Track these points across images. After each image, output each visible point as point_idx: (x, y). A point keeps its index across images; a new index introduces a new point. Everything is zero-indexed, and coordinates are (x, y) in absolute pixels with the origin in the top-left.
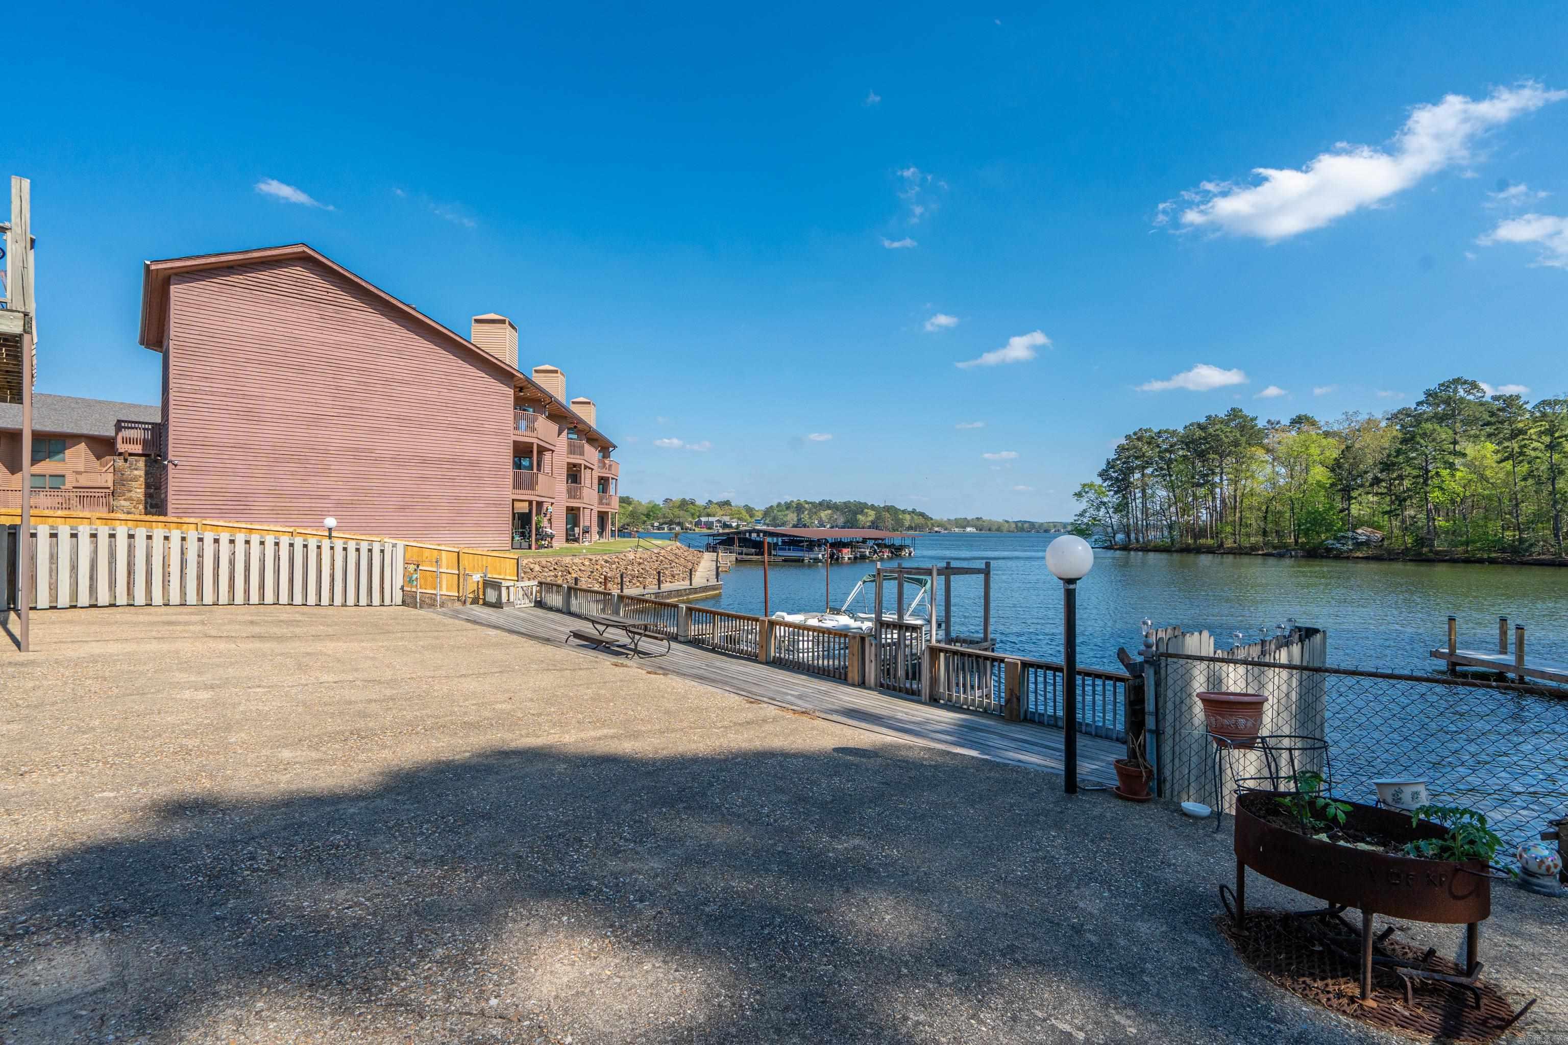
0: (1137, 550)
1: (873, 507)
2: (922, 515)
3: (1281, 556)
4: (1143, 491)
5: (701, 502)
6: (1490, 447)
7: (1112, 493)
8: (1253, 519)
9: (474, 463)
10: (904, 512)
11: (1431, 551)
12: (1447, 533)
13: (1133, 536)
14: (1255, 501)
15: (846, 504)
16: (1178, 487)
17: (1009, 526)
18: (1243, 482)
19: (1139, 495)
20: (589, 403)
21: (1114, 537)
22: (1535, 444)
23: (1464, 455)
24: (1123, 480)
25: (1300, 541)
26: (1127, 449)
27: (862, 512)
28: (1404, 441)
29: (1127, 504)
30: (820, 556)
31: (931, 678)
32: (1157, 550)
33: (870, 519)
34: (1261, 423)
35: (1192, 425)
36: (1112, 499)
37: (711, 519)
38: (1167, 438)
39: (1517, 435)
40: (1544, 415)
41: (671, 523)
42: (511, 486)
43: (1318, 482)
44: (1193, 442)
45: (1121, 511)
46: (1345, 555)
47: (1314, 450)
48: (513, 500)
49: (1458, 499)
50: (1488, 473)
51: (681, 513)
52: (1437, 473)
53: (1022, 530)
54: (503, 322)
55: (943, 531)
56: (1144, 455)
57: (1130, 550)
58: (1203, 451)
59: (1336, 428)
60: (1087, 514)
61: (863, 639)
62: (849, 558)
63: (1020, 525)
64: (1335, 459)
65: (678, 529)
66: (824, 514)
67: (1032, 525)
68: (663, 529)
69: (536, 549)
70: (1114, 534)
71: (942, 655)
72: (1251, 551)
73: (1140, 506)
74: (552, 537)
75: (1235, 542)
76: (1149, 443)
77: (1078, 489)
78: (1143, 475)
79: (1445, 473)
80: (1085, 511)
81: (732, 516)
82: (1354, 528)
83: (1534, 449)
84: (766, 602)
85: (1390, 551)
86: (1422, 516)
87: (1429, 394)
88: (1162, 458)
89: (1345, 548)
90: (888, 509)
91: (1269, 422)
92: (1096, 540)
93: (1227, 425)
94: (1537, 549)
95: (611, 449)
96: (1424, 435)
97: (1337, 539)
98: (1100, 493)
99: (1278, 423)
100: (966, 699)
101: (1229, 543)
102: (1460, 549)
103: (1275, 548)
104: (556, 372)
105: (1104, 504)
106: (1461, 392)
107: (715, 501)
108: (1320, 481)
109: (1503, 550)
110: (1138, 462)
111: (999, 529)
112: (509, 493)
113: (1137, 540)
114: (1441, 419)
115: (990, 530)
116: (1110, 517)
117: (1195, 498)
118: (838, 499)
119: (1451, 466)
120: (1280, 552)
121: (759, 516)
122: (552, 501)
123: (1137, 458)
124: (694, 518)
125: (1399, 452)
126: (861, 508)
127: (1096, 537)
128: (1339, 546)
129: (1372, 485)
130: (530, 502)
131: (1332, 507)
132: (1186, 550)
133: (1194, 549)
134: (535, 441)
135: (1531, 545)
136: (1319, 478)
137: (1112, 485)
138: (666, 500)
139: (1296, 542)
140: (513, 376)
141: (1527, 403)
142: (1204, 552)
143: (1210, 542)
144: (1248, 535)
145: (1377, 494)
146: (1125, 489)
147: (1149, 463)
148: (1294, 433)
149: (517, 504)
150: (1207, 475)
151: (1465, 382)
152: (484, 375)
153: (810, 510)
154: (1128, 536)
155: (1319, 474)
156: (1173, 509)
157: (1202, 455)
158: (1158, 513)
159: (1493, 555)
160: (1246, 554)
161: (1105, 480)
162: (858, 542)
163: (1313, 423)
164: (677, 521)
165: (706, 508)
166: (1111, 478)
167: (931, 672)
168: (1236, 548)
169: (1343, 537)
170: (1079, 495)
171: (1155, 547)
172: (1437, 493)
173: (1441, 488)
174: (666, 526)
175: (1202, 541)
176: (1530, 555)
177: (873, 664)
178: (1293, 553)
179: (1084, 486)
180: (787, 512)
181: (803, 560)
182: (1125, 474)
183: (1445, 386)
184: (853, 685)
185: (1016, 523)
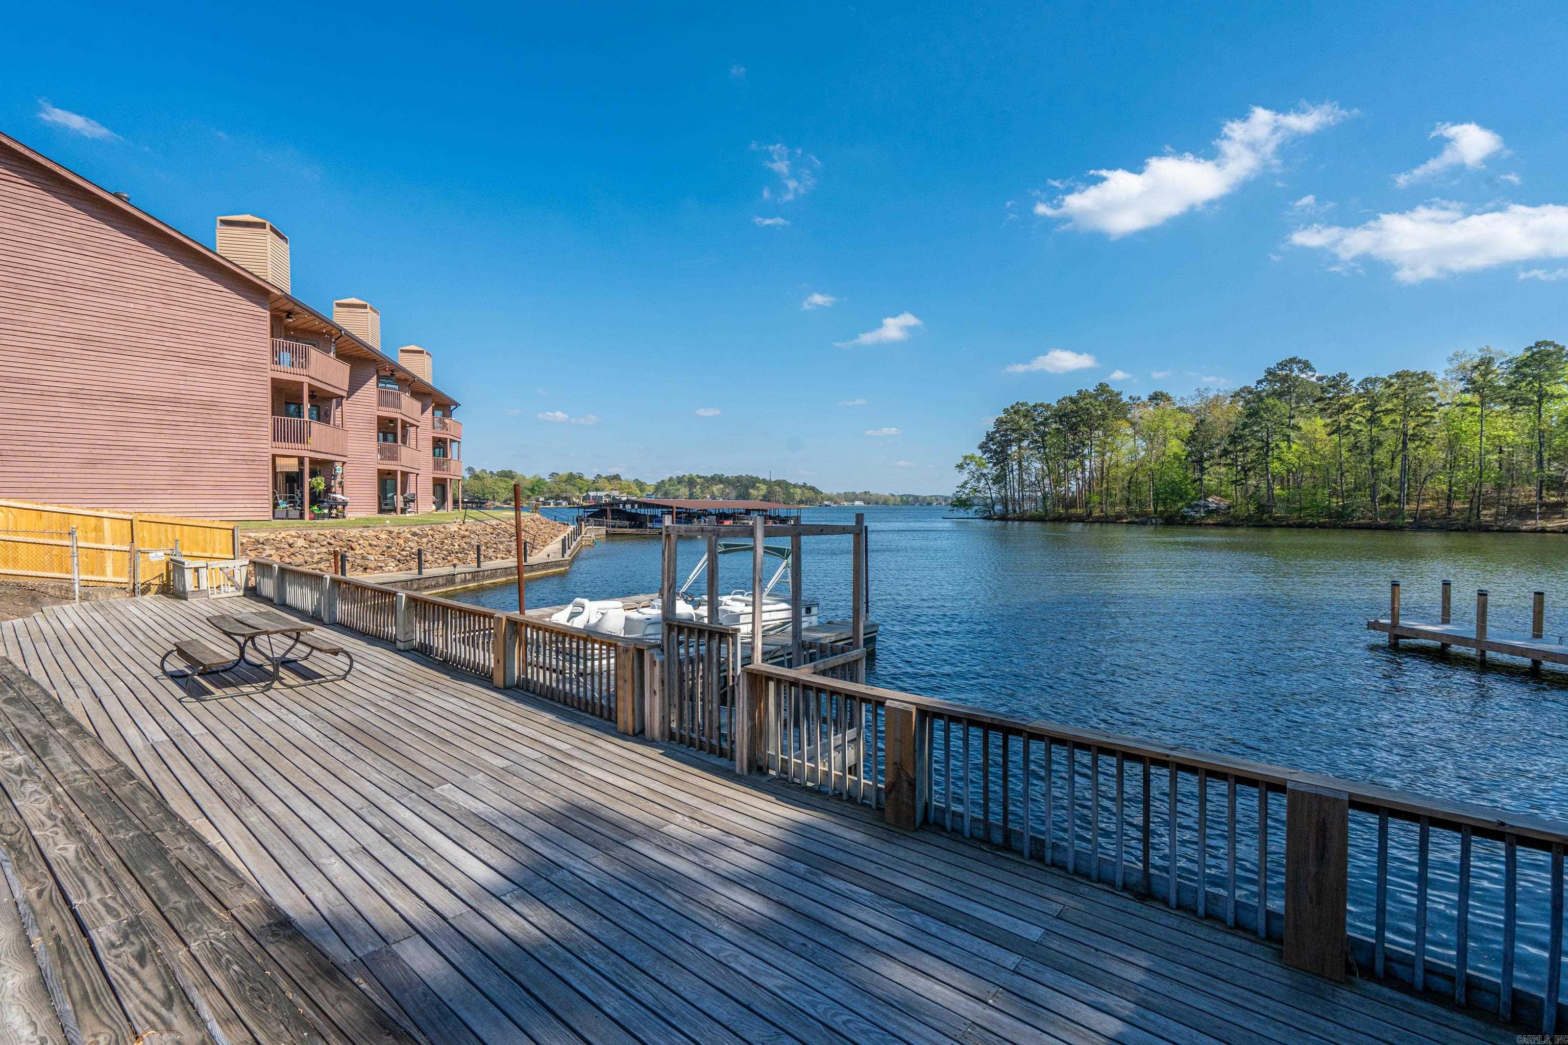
0: (1014, 520)
1: (764, 482)
2: (812, 489)
3: (1144, 523)
4: (1020, 463)
5: (589, 477)
6: (1319, 421)
7: (991, 465)
8: (1117, 491)
9: (210, 405)
10: (795, 486)
11: (1270, 517)
12: (1282, 501)
13: (1010, 508)
14: (1120, 472)
15: (739, 479)
16: (1051, 459)
17: (895, 500)
18: (1109, 454)
19: (1015, 467)
20: (422, 352)
21: (993, 508)
22: (1360, 419)
23: (1299, 429)
24: (1001, 452)
25: (1159, 509)
26: (1005, 422)
27: (753, 487)
28: (1249, 416)
29: (1005, 475)
31: (752, 728)
32: (1032, 519)
33: (762, 493)
34: (1125, 399)
35: (1064, 399)
36: (991, 470)
37: (599, 494)
38: (1042, 412)
39: (1344, 410)
40: (1367, 391)
41: (557, 498)
42: (270, 437)
43: (1175, 454)
44: (1065, 415)
45: (999, 482)
46: (1198, 522)
47: (1171, 424)
48: (274, 456)
49: (1294, 469)
50: (1318, 446)
51: (568, 487)
52: (1277, 445)
53: (907, 503)
54: (263, 226)
55: (832, 505)
56: (1021, 428)
57: (1008, 520)
58: (1075, 424)
59: (1190, 404)
60: (969, 486)
61: (640, 653)
63: (905, 498)
64: (1191, 432)
65: (564, 504)
66: (717, 488)
67: (916, 498)
68: (549, 504)
69: (311, 519)
70: (993, 505)
71: (772, 685)
72: (1116, 520)
73: (1017, 477)
74: (344, 504)
75: (1102, 511)
76: (1025, 416)
77: (961, 461)
78: (1020, 447)
79: (1283, 445)
80: (966, 483)
81: (621, 490)
82: (1206, 496)
83: (1359, 423)
85: (1236, 518)
86: (1263, 485)
87: (1270, 372)
88: (1037, 431)
89: (1198, 515)
90: (779, 483)
91: (1131, 397)
92: (976, 511)
93: (1096, 399)
94: (1358, 514)
95: (452, 407)
96: (1267, 410)
97: (1189, 506)
98: (980, 465)
99: (1139, 398)
100: (814, 771)
101: (1097, 513)
102: (1296, 514)
103: (1137, 516)
104: (365, 307)
105: (984, 475)
106: (1296, 372)
107: (604, 476)
108: (1177, 453)
109: (1330, 516)
110: (1015, 435)
111: (885, 503)
112: (268, 447)
113: (1014, 511)
114: (1280, 395)
115: (876, 503)
116: (990, 489)
117: (1067, 470)
118: (729, 474)
119: (1288, 439)
120: (1141, 520)
121: (650, 490)
122: (344, 459)
123: (1014, 431)
124: (581, 493)
125: (1245, 426)
126: (753, 482)
127: (976, 508)
128: (1192, 513)
129: (1220, 457)
130: (301, 460)
131: (1186, 478)
132: (1059, 519)
133: (1065, 518)
134: (306, 380)
135: (1353, 511)
136: (1176, 450)
137: (991, 457)
138: (552, 475)
139: (1156, 510)
140: (268, 292)
141: (1353, 381)
142: (1074, 521)
143: (1079, 511)
144: (1113, 505)
145: (1225, 465)
146: (1003, 462)
147: (1024, 436)
148: (1151, 409)
149: (279, 461)
150: (1079, 448)
151: (1299, 362)
152: (222, 289)
153: (702, 484)
154: (1006, 507)
155: (1175, 446)
156: (1047, 481)
157: (1073, 429)
158: (1034, 484)
159: (1322, 520)
160: (1112, 522)
161: (984, 453)
162: (741, 513)
163: (1169, 399)
164: (565, 495)
165: (594, 482)
166: (990, 451)
167: (752, 717)
168: (1103, 517)
169: (1197, 505)
170: (960, 467)
171: (1030, 516)
172: (1276, 464)
173: (1280, 459)
174: (552, 501)
175: (1073, 511)
176: (1352, 520)
177: (657, 698)
178: (1154, 521)
179: (966, 458)
180: (679, 487)
182: (1003, 447)
183: (1282, 365)
184: (624, 736)
185: (901, 496)
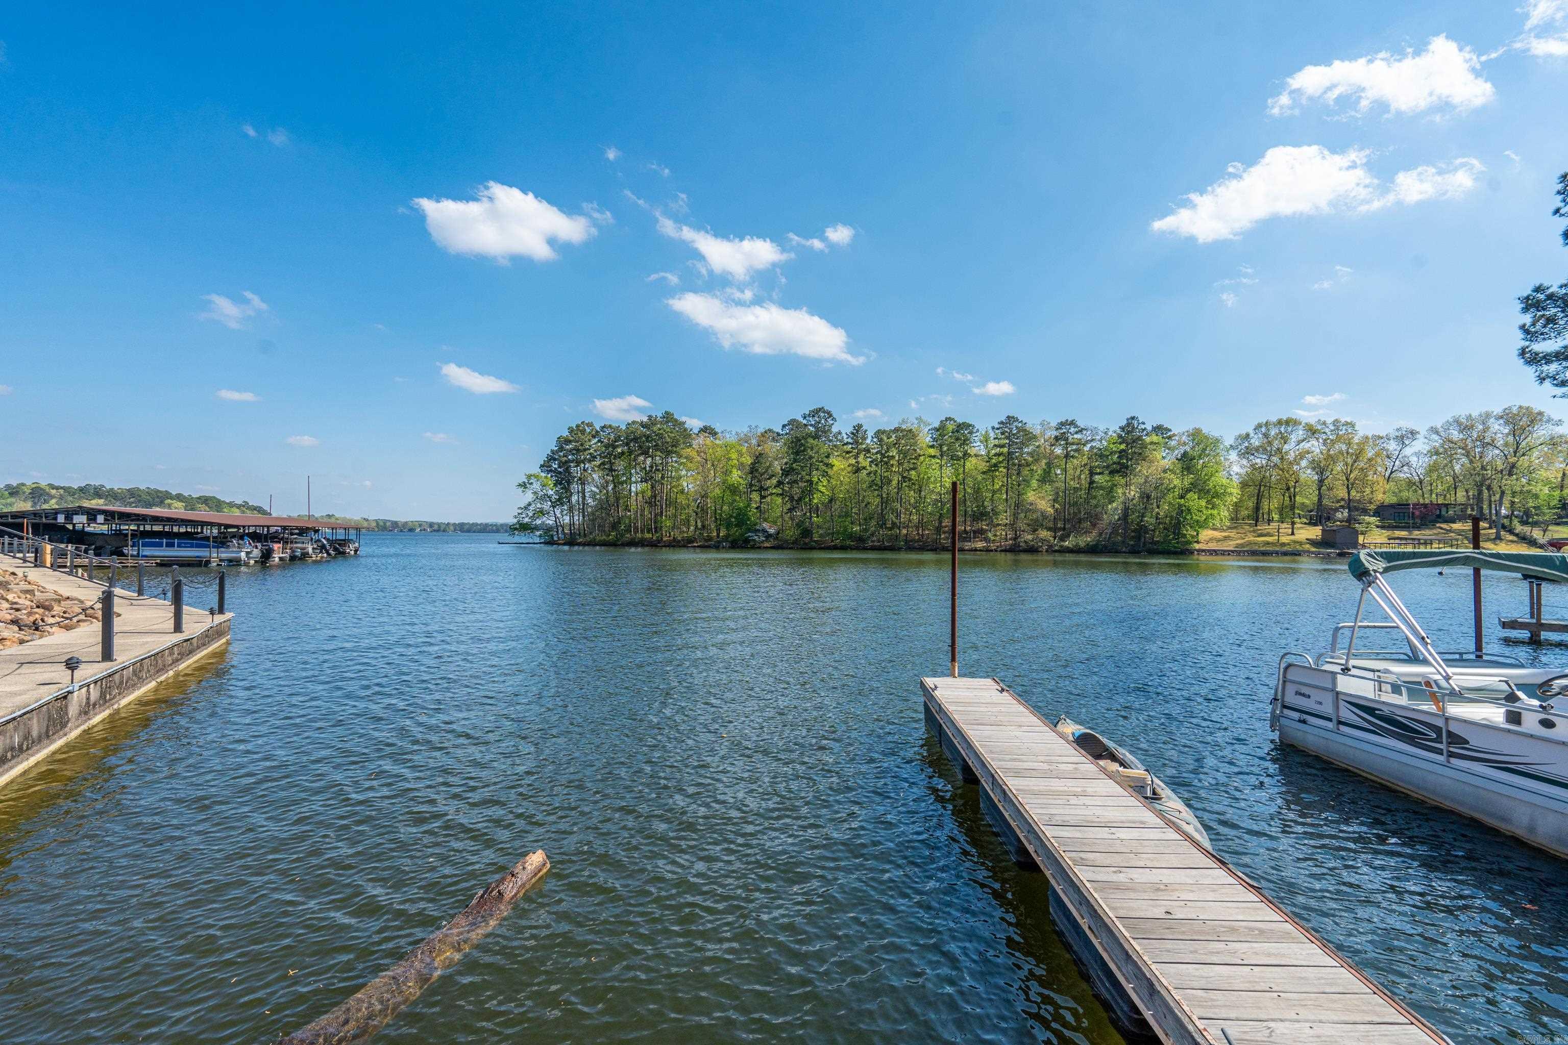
2: (258, 511)
8: (685, 516)
10: (231, 505)
11: (811, 540)
24: (563, 473)
25: (721, 534)
26: (569, 441)
29: (569, 497)
30: (243, 555)
35: (634, 422)
38: (610, 433)
40: (880, 439)
44: (635, 438)
46: (758, 545)
49: (827, 500)
52: (819, 479)
60: (531, 508)
62: (281, 559)
64: (750, 464)
72: (687, 544)
75: (671, 536)
76: (592, 437)
77: (522, 479)
78: (586, 469)
79: (823, 480)
80: (529, 504)
84: (953, 594)
85: (784, 542)
89: (758, 539)
92: (539, 536)
94: (872, 538)
96: (812, 448)
97: (751, 531)
98: (543, 485)
101: (666, 538)
102: (829, 538)
103: (702, 540)
105: (549, 496)
106: (823, 420)
108: (738, 482)
109: (851, 539)
120: (709, 545)
123: (581, 451)
127: (540, 532)
128: (754, 537)
131: (749, 505)
132: (631, 544)
133: (637, 543)
135: (868, 535)
136: (737, 479)
137: (553, 477)
141: (869, 430)
146: (567, 482)
147: (592, 457)
151: (825, 411)
155: (736, 476)
160: (684, 546)
161: (547, 472)
166: (552, 470)
169: (757, 530)
170: (523, 485)
172: (818, 495)
173: (821, 491)
179: (528, 476)
181: (208, 563)
182: (566, 467)
183: (814, 413)
